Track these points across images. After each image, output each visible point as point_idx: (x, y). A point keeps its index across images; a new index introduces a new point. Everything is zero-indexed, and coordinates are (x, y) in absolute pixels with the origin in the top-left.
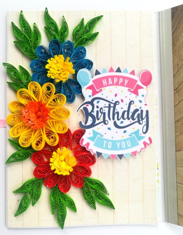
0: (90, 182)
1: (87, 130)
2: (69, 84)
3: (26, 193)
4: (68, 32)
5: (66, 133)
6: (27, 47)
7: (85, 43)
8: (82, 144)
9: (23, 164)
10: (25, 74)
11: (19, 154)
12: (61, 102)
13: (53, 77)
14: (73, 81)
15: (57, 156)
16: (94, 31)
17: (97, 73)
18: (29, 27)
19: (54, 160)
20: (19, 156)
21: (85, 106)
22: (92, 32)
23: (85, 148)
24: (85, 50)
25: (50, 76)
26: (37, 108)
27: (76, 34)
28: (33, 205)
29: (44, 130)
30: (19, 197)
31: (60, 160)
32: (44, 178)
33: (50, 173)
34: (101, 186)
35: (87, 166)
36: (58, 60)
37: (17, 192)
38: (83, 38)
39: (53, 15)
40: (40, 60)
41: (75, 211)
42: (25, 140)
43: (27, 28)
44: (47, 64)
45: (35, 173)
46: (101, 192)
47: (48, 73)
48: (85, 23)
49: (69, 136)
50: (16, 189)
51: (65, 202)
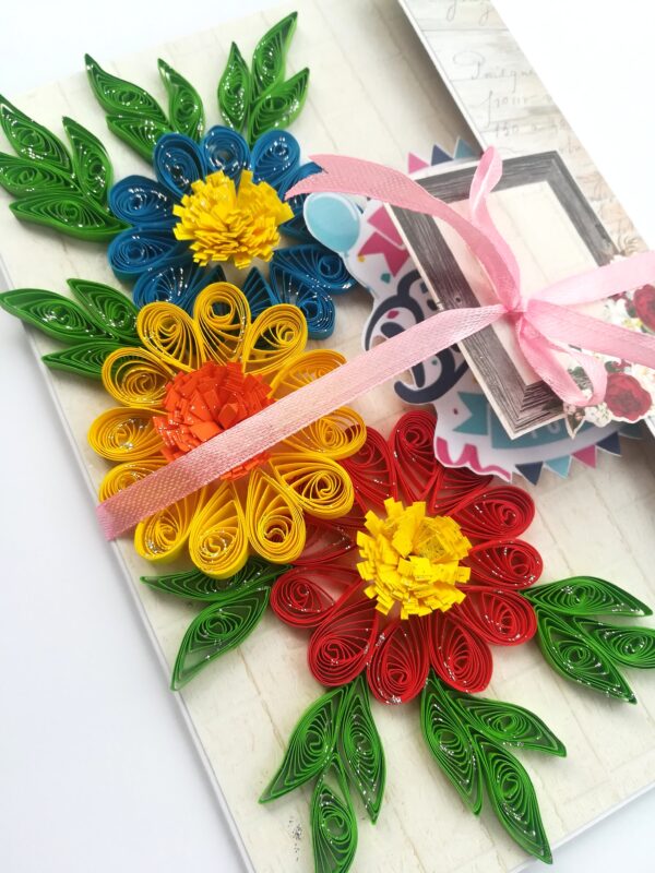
0: (552, 598)
1: (437, 403)
2: (286, 270)
3: (319, 775)
4: (200, 105)
5: (364, 449)
6: (72, 206)
7: (277, 117)
8: (449, 462)
9: (249, 658)
10: (102, 300)
11: (214, 621)
12: (290, 337)
13: (219, 258)
14: (298, 253)
15: (378, 545)
16: (290, 71)
18: (47, 137)
19: (375, 568)
20: (217, 630)
21: (384, 320)
23: (466, 469)
25: (205, 258)
26: (213, 392)
27: (228, 100)
28: (374, 821)
29: (276, 469)
30: (294, 813)
31: (400, 556)
32: (364, 674)
33: (378, 638)
35: (511, 540)
36: (212, 192)
37: (277, 790)
38: (263, 101)
40: (140, 230)
41: (561, 750)
42: (217, 542)
43: (42, 142)
44: (178, 224)
45: (320, 667)
47: (194, 252)
49: (381, 456)
50: (267, 782)
51: (500, 735)
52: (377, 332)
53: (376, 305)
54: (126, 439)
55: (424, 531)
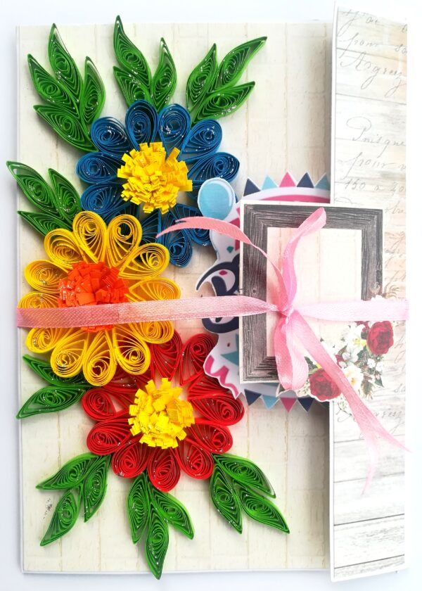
0: (227, 465)
1: (221, 336)
3: (69, 489)
4: (175, 81)
5: (168, 343)
6: (69, 121)
7: (218, 111)
8: (209, 371)
9: (61, 418)
10: (64, 190)
11: (50, 394)
12: (155, 265)
15: (146, 400)
17: (251, 188)
18: (72, 68)
19: (139, 411)
20: (50, 399)
21: (216, 274)
22: (236, 82)
23: (216, 380)
24: (219, 129)
25: (128, 196)
26: (98, 279)
27: (193, 84)
28: (86, 521)
29: (114, 335)
30: (52, 499)
31: (155, 410)
32: (112, 454)
33: (127, 442)
34: (256, 476)
35: (221, 426)
36: (150, 155)
37: (45, 486)
38: (213, 96)
39: (135, 35)
40: (102, 156)
41: (191, 536)
42: (67, 359)
43: (68, 70)
44: (122, 167)
45: (92, 440)
46: (254, 489)
47: (123, 189)
48: (220, 57)
49: (176, 350)
50: (44, 479)
51: (165, 515)
52: (209, 279)
53: (217, 263)
54: (46, 276)
55: (173, 402)
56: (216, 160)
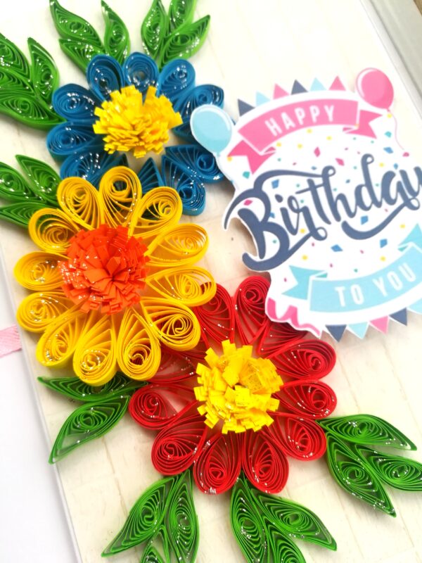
0: (341, 428)
1: (272, 272)
2: (173, 162)
3: (148, 540)
4: (128, 36)
5: (213, 300)
6: (25, 102)
7: (182, 49)
8: (275, 317)
9: (109, 445)
11: (86, 416)
12: (168, 212)
13: (123, 149)
14: (183, 150)
15: (212, 375)
16: (196, 16)
17: (244, 108)
18: (14, 51)
19: (208, 392)
20: (87, 423)
21: (241, 206)
22: (192, 19)
23: (287, 325)
24: (189, 67)
25: (113, 148)
26: (104, 247)
27: (148, 34)
29: (145, 309)
31: (228, 385)
32: (191, 469)
33: (205, 444)
34: (384, 430)
35: (316, 382)
36: (124, 100)
37: (116, 548)
38: (173, 37)
40: (72, 124)
41: (333, 545)
42: (94, 359)
43: (11, 54)
44: (97, 122)
45: (160, 459)
47: (105, 143)
48: (167, 3)
49: (226, 307)
50: (110, 539)
51: (287, 527)
52: (235, 214)
53: (237, 194)
54: (41, 274)
55: (248, 368)
56: (197, 94)
